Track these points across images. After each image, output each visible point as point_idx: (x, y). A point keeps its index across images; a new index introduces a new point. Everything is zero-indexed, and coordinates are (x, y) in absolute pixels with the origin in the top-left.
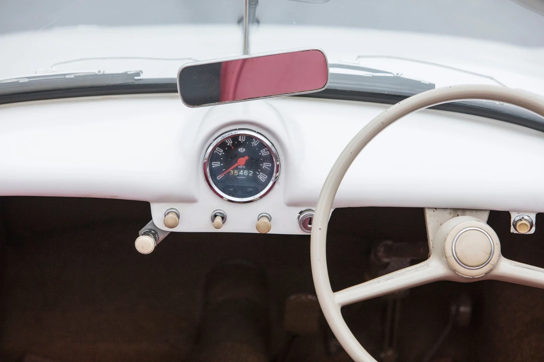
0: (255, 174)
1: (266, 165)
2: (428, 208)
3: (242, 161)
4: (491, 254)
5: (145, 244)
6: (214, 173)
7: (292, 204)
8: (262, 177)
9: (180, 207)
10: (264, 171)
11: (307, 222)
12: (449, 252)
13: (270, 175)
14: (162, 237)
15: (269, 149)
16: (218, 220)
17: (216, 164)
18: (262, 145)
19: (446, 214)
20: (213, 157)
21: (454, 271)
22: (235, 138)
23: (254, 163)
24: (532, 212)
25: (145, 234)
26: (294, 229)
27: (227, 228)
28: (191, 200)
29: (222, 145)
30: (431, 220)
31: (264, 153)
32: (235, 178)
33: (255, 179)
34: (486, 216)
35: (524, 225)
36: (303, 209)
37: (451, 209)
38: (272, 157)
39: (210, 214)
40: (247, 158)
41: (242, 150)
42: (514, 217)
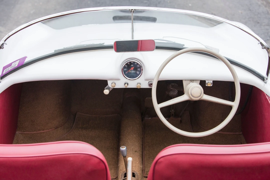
0: (136, 72)
1: (139, 69)
2: (184, 80)
3: (132, 68)
4: (201, 93)
5: (106, 92)
6: (125, 72)
7: (146, 80)
8: (138, 73)
9: (116, 81)
10: (139, 71)
11: (151, 85)
12: (190, 93)
13: (140, 72)
14: (111, 89)
15: (140, 65)
16: (126, 85)
17: (125, 69)
18: (138, 64)
19: (189, 82)
20: (124, 67)
21: (191, 98)
22: (130, 62)
23: (136, 69)
24: (211, 80)
25: (106, 89)
26: (147, 86)
27: (129, 87)
28: (118, 80)
29: (127, 64)
30: (184, 83)
31: (138, 66)
32: (130, 73)
33: (136, 73)
34: (199, 82)
35: (209, 84)
36: (149, 81)
37: (190, 80)
38: (140, 67)
39: (124, 83)
40: (134, 67)
41: (132, 65)
42: (207, 82)
